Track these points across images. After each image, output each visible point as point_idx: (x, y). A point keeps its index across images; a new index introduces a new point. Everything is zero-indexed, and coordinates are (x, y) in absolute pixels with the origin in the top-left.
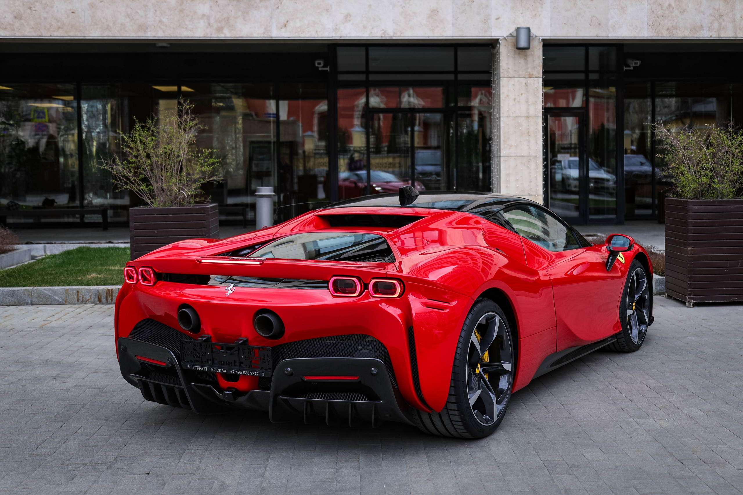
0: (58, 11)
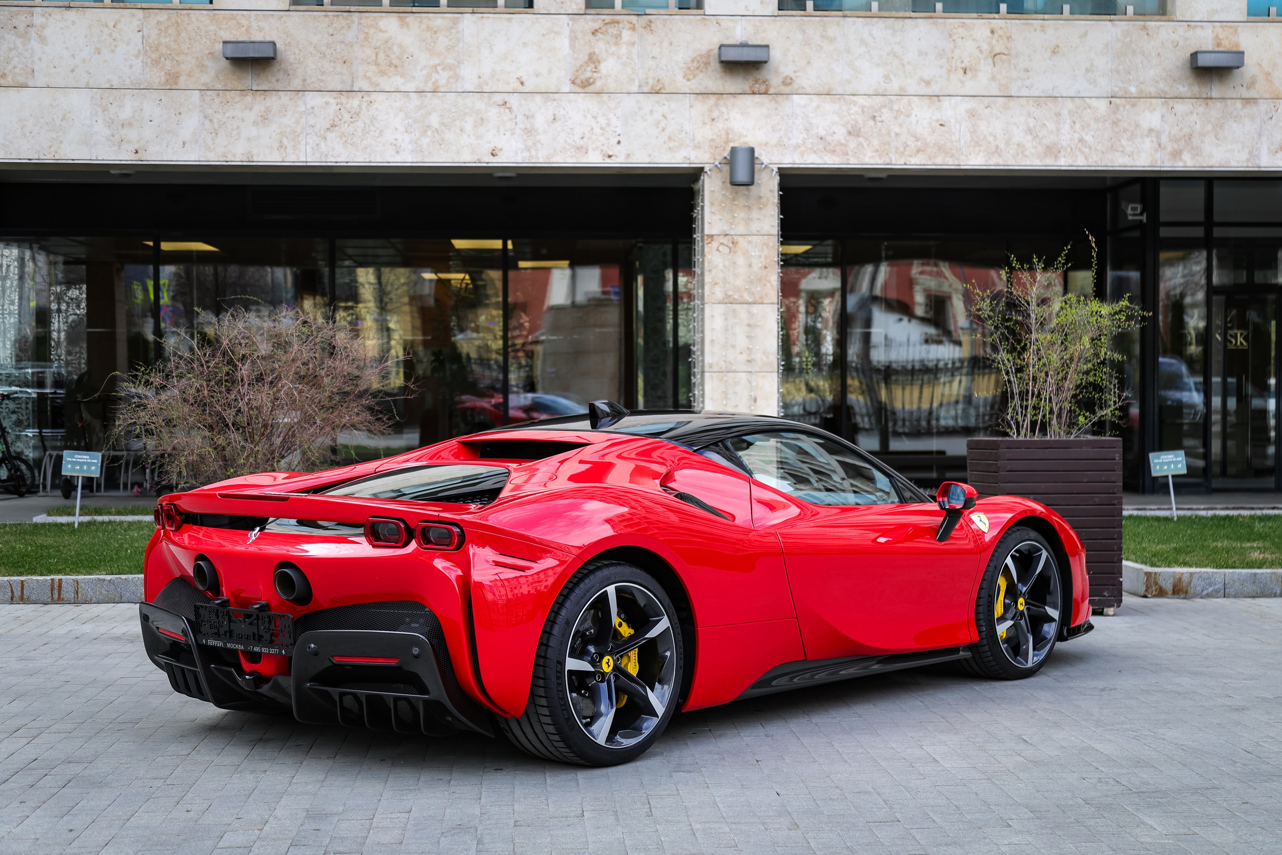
0: (917, 122)
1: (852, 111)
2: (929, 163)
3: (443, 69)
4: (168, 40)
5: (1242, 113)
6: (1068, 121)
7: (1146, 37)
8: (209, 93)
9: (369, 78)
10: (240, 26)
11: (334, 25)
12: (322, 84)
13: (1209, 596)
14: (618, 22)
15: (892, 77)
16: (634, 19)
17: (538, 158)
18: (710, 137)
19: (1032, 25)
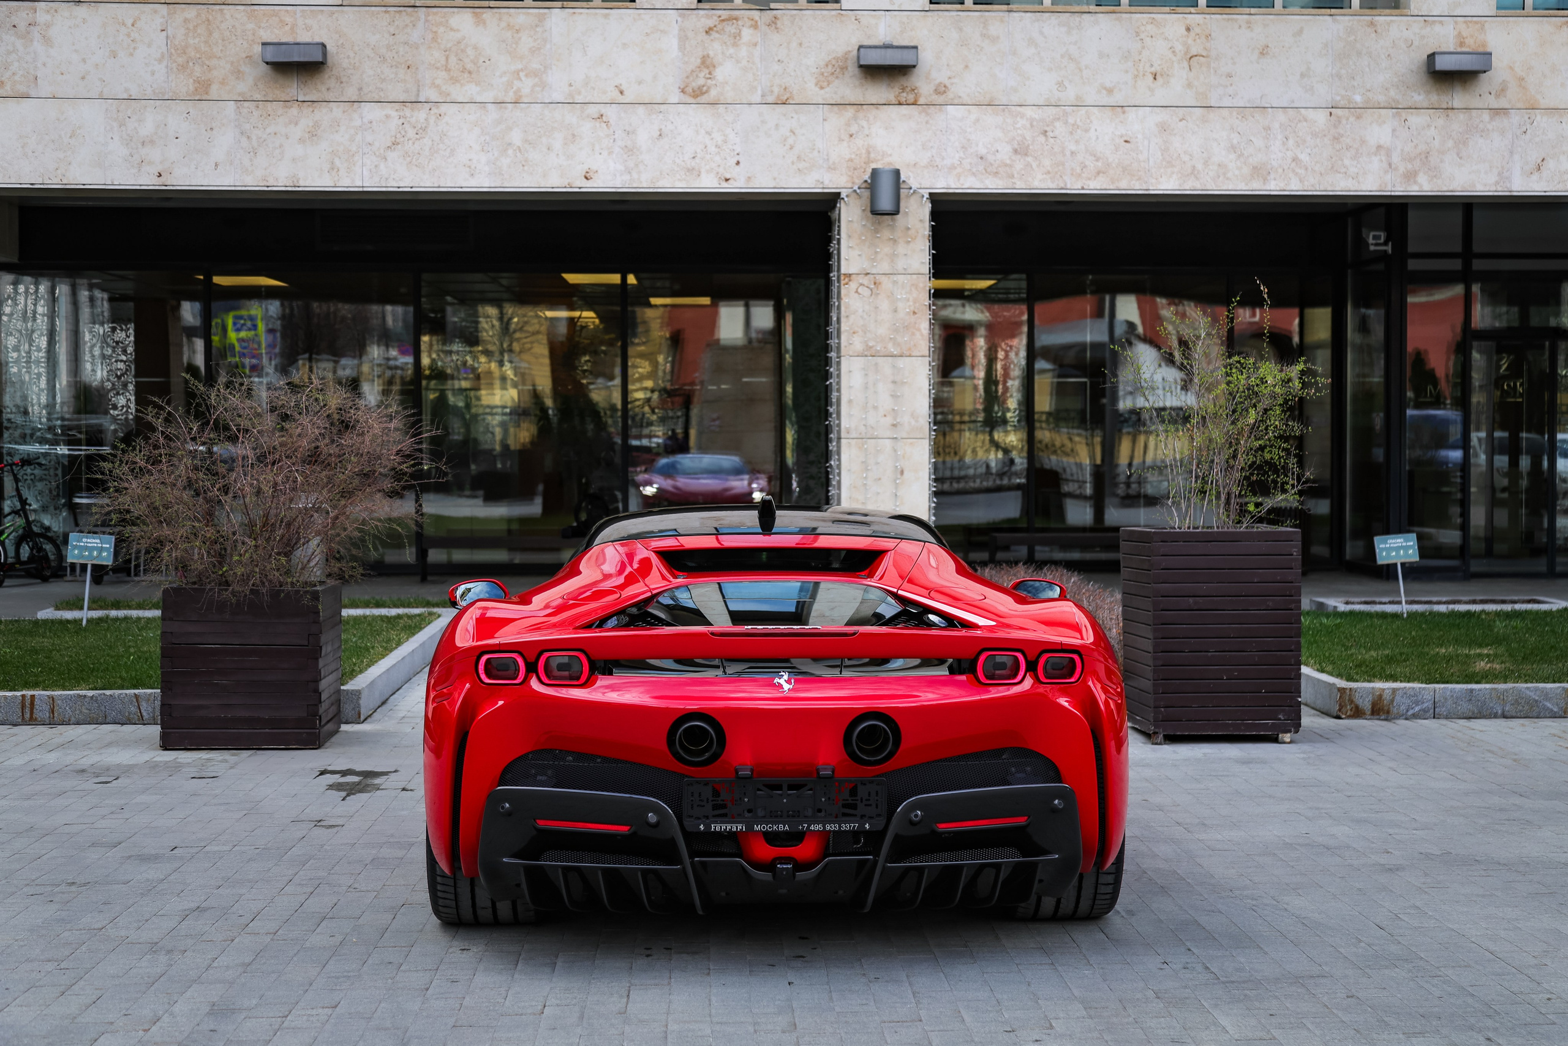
0: (1097, 138)
1: (1018, 126)
2: (1112, 187)
3: (526, 76)
4: (197, 41)
5: (1490, 127)
6: (1280, 137)
7: (1374, 35)
8: (246, 104)
9: (438, 87)
10: (283, 23)
11: (396, 23)
12: (382, 94)
13: (1415, 716)
14: (736, 19)
15: (1066, 83)
16: (756, 14)
17: (641, 182)
18: (848, 157)
19: (1236, 20)
